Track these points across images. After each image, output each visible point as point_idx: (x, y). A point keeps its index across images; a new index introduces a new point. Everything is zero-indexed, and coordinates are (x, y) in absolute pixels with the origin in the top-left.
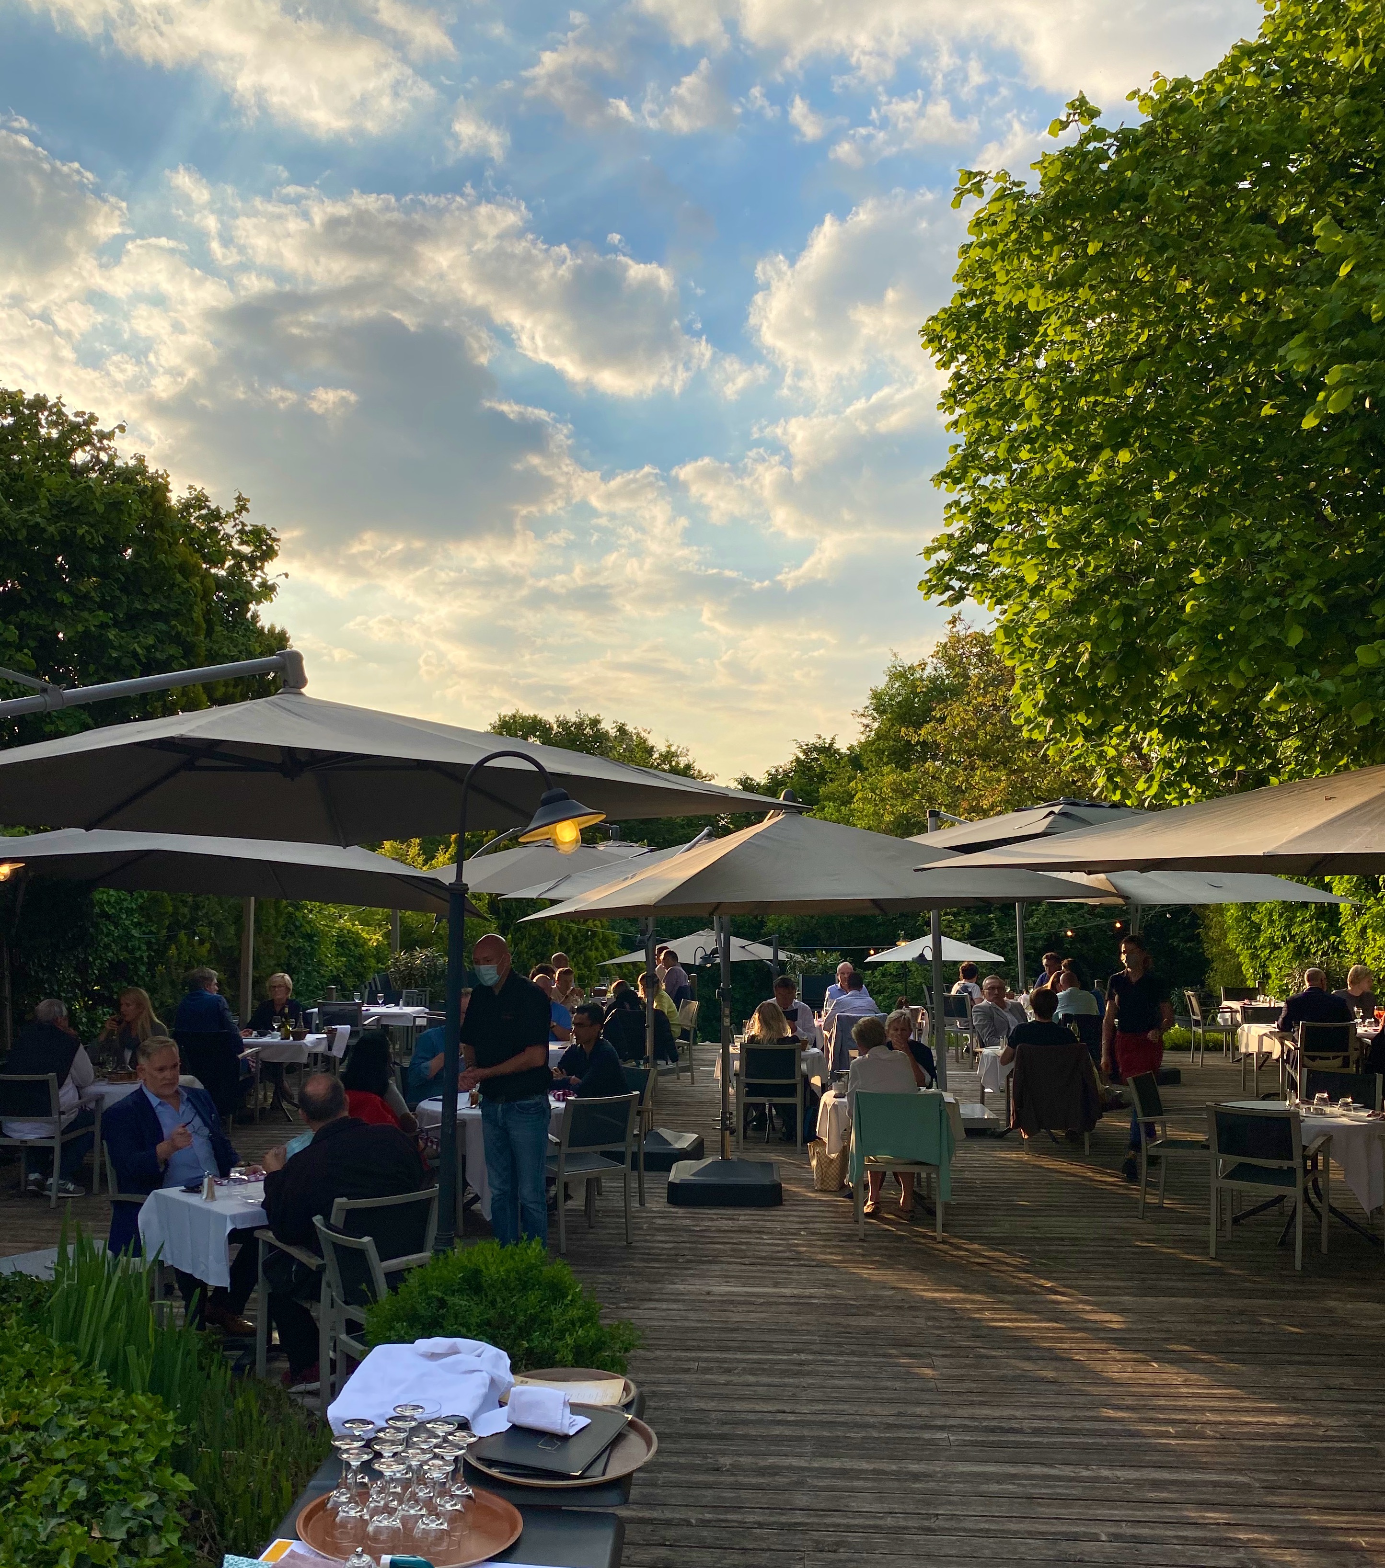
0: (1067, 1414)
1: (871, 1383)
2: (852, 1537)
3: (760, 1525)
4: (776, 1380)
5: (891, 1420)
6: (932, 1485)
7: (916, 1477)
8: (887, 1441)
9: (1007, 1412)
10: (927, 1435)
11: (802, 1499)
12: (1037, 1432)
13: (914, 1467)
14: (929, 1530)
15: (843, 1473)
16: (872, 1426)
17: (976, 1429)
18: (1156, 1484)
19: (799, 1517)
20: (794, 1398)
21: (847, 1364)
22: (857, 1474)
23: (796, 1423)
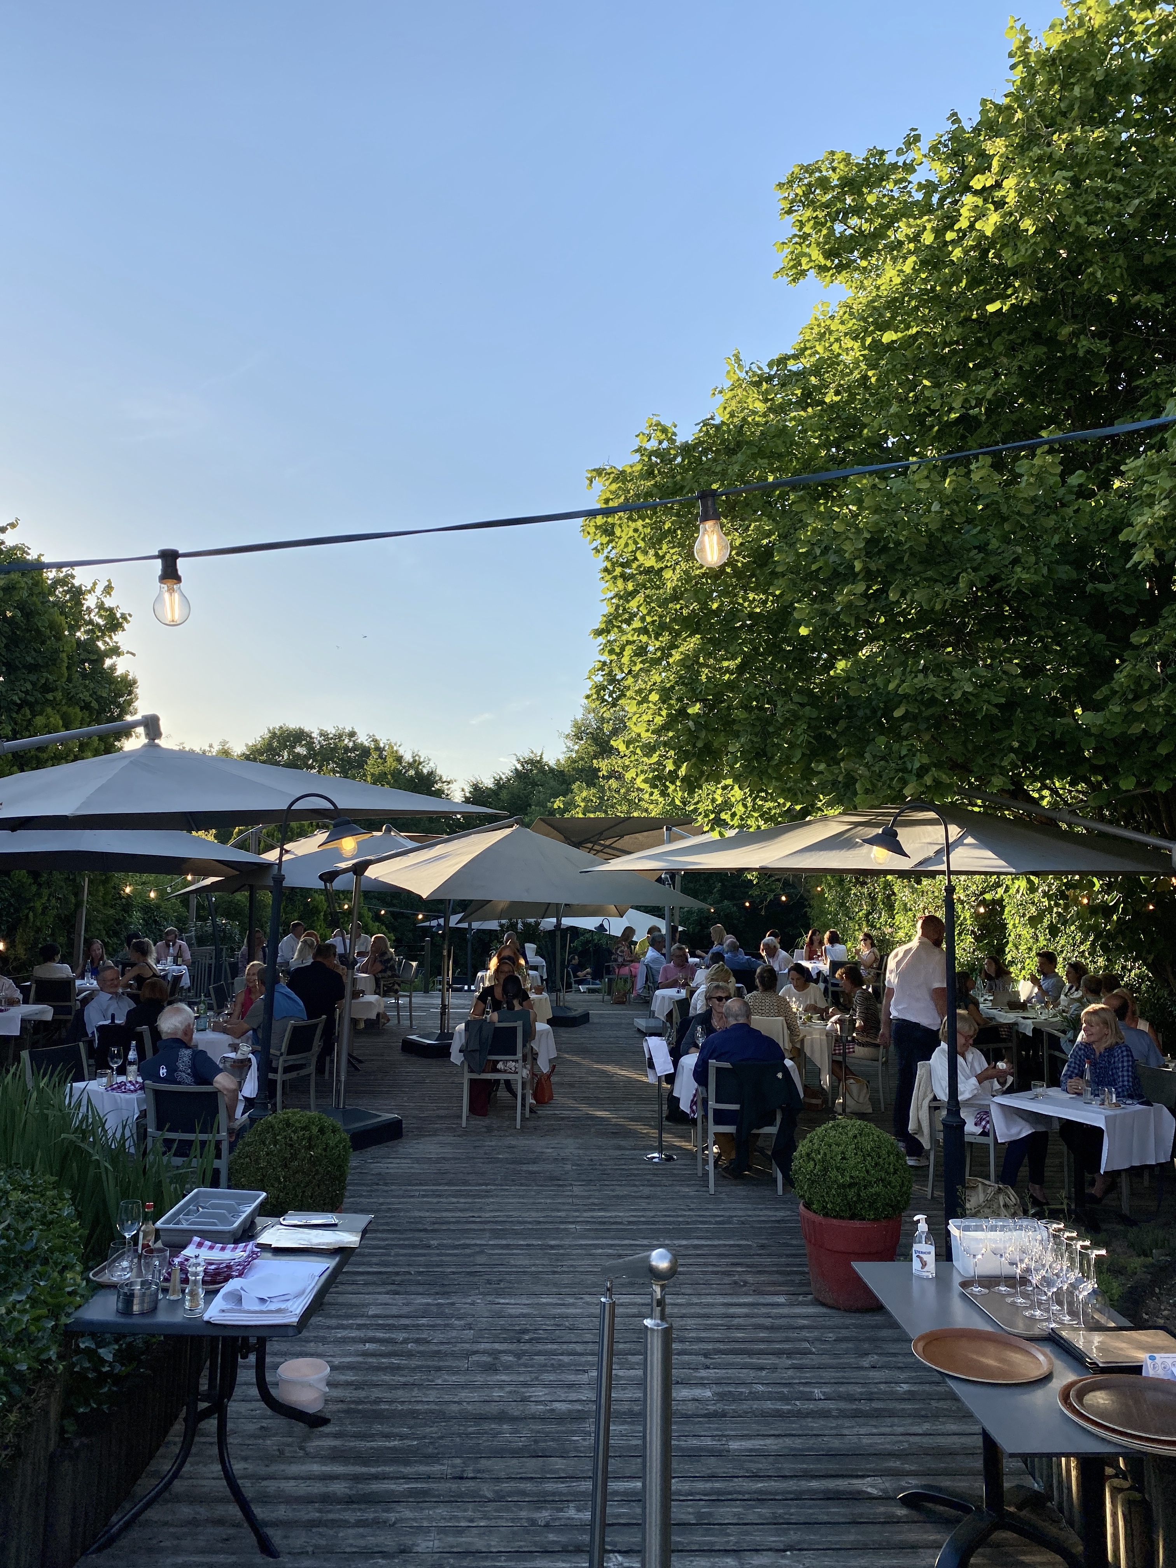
0: (652, 1214)
1: (532, 1201)
2: (508, 1277)
3: (454, 1273)
4: (470, 1200)
5: (541, 1219)
6: (561, 1251)
7: (552, 1247)
8: (536, 1230)
9: (613, 1214)
10: (562, 1227)
11: (481, 1259)
12: (630, 1223)
13: (553, 1243)
14: (555, 1272)
15: (507, 1246)
16: (530, 1223)
17: (594, 1222)
18: (696, 1247)
19: (478, 1269)
20: (481, 1209)
21: (517, 1190)
22: (518, 1247)
23: (480, 1222)
